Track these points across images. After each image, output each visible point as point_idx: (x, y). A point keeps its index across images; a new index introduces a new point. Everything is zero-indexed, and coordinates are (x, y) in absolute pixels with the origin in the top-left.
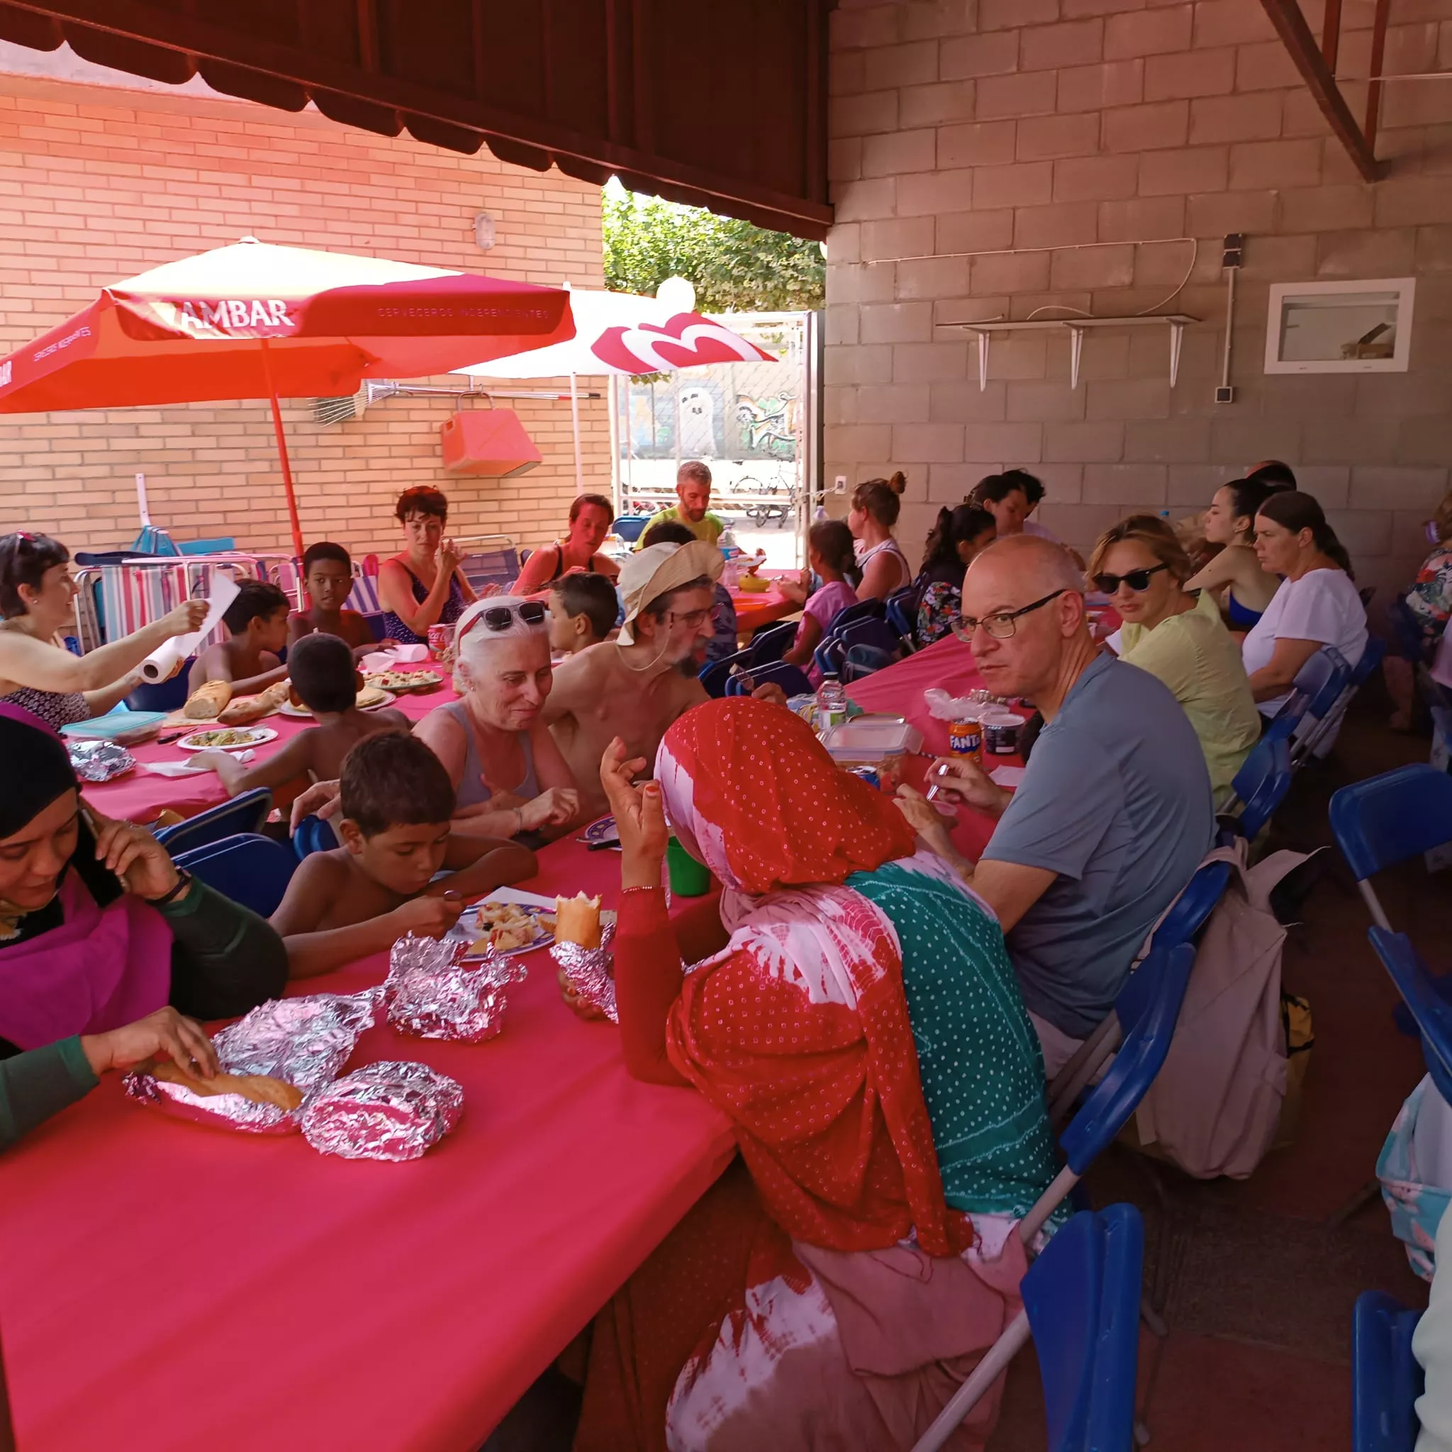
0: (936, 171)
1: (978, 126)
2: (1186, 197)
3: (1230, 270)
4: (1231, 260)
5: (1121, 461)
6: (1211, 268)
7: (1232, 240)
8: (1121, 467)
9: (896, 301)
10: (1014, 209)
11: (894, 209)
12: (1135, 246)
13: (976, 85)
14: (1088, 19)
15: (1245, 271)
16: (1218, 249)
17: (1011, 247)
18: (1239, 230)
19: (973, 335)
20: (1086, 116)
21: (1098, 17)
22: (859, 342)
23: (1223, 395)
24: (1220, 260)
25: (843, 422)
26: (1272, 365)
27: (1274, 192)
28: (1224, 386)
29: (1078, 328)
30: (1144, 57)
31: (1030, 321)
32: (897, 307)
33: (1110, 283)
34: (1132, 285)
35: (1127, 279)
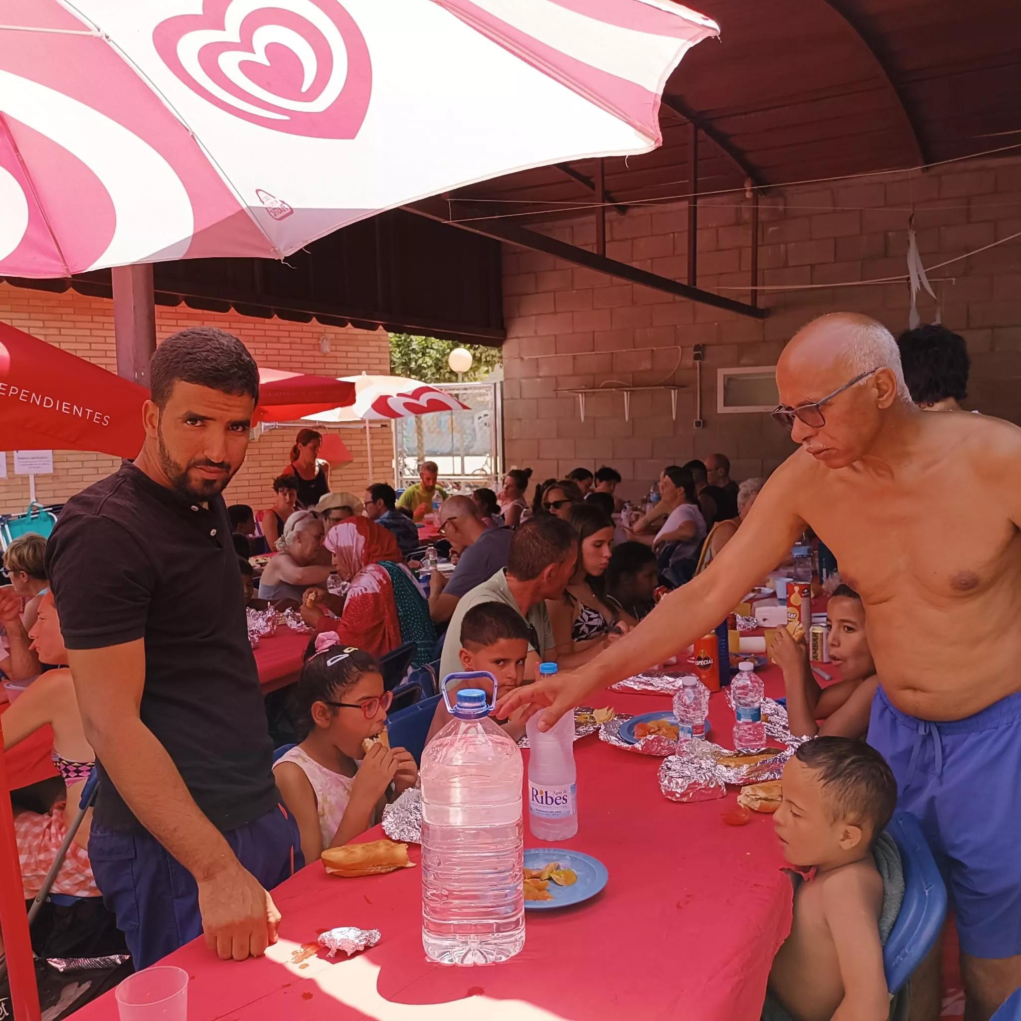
0: (555, 313)
1: (574, 291)
2: (675, 326)
3: (698, 362)
4: (696, 357)
5: (652, 458)
6: (689, 361)
7: (697, 348)
8: (652, 461)
9: (539, 377)
10: (594, 332)
11: (536, 332)
12: (653, 351)
13: (572, 271)
14: (626, 240)
15: (706, 362)
16: (691, 352)
17: (593, 351)
18: (700, 342)
19: (576, 394)
20: (626, 287)
21: (629, 239)
22: (521, 397)
23: (698, 424)
24: (692, 357)
25: (514, 438)
26: (721, 409)
27: (716, 324)
28: (698, 419)
29: (627, 391)
30: (651, 259)
31: (602, 388)
32: (539, 380)
33: (641, 368)
34: (652, 370)
35: (649, 366)
